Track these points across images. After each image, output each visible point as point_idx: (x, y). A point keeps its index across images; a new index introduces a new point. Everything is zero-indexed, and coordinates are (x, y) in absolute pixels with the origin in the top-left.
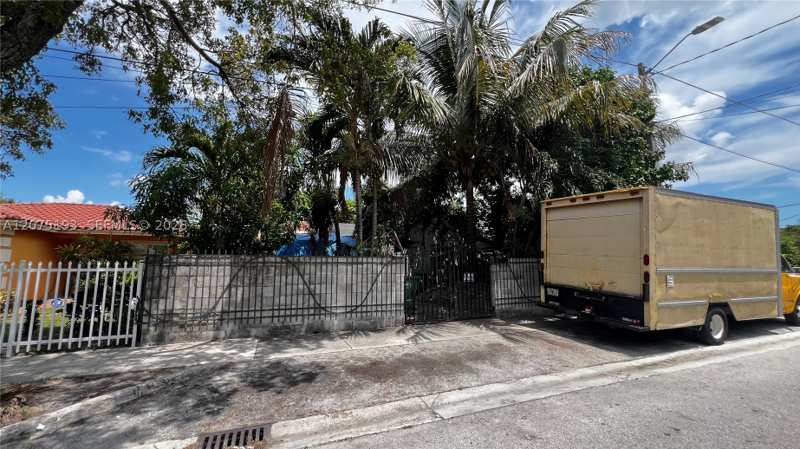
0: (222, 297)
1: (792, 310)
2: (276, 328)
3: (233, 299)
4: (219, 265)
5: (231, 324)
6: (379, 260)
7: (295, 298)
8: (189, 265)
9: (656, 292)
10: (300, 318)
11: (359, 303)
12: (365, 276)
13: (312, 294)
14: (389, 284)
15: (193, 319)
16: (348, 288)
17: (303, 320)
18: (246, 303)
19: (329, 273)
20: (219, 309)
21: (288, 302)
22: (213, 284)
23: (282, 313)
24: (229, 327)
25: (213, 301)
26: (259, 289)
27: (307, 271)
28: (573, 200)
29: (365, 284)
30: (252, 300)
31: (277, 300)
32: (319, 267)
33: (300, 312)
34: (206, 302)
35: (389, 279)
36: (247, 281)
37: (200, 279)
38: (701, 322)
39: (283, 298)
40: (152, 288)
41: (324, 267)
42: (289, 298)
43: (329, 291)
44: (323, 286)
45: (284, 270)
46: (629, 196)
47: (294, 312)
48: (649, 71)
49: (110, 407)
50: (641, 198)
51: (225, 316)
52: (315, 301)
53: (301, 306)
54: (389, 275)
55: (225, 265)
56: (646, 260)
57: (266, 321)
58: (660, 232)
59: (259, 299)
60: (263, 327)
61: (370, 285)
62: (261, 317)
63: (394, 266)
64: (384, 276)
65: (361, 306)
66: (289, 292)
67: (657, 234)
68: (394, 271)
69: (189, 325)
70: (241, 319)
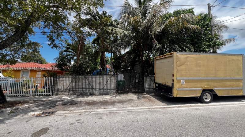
0: (69, 85)
2: (82, 93)
3: (72, 86)
4: (68, 78)
5: (72, 92)
6: (108, 76)
7: (86, 86)
8: (62, 78)
9: (176, 86)
10: (88, 91)
11: (103, 87)
12: (104, 80)
13: (90, 85)
14: (111, 83)
15: (63, 90)
18: (75, 87)
19: (95, 80)
20: (69, 88)
21: (85, 87)
22: (67, 82)
23: (83, 89)
24: (71, 92)
26: (78, 84)
27: (89, 79)
29: (104, 83)
30: (76, 86)
31: (82, 86)
32: (92, 78)
33: (87, 89)
34: (66, 86)
35: (111, 81)
36: (75, 82)
37: (64, 81)
39: (83, 86)
40: (55, 84)
41: (93, 78)
42: (85, 86)
43: (95, 84)
44: (93, 83)
45: (83, 79)
46: (170, 56)
47: (86, 89)
51: (70, 90)
52: (91, 87)
54: (111, 80)
55: (70, 78)
56: (173, 75)
58: (179, 67)
59: (78, 86)
60: (79, 93)
61: (106, 83)
62: (78, 90)
63: (113, 78)
64: (110, 80)
65: (103, 88)
66: (85, 84)
67: (177, 67)
68: (113, 79)
69: (63, 92)
70: (74, 90)
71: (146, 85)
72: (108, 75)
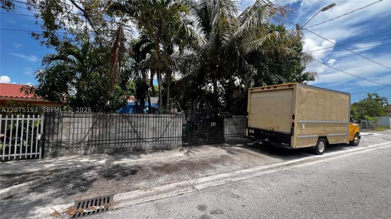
0: (88, 133)
1: (352, 139)
2: (117, 149)
3: (94, 134)
4: (86, 117)
5: (94, 147)
6: (170, 116)
7: (127, 134)
8: (70, 117)
9: (297, 131)
10: (129, 144)
11: (160, 136)
12: (163, 123)
13: (136, 132)
14: (175, 127)
15: (73, 145)
16: (154, 129)
17: (131, 145)
18: (101, 137)
19: (145, 122)
20: (87, 139)
21: (124, 136)
22: (83, 127)
23: (120, 141)
24: (93, 148)
25: (83, 135)
26: (108, 130)
27: (133, 121)
28: (263, 88)
30: (105, 135)
31: (117, 135)
32: (139, 119)
33: (129, 141)
34: (79, 136)
35: (175, 125)
36: (101, 125)
37: (76, 124)
38: (315, 145)
39: (120, 134)
40: (49, 129)
41: (142, 119)
42: (124, 134)
43: (144, 131)
44: (142, 128)
45: (121, 120)
46: (288, 87)
47: (126, 141)
48: (301, 28)
49: (27, 189)
50: (293, 89)
51: (90, 143)
52: (137, 135)
53: (130, 138)
55: (89, 117)
56: (293, 117)
57: (112, 145)
58: (300, 104)
59: (108, 134)
60: (111, 148)
61: (165, 128)
62: (109, 143)
63: (177, 119)
64: (172, 123)
65: (161, 138)
66: (124, 131)
68: (177, 121)
69: (71, 148)
70: (99, 144)
72: (170, 113)
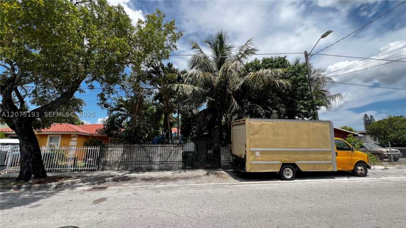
1: (352, 168)
2: (136, 168)
3: (124, 158)
4: (120, 147)
5: (123, 166)
6: (173, 145)
7: (143, 158)
8: (112, 147)
9: (250, 158)
10: (144, 165)
12: (167, 151)
13: (148, 157)
14: (176, 154)
15: (112, 164)
18: (127, 159)
19: (155, 150)
20: (120, 161)
21: (141, 159)
22: (118, 153)
23: (139, 163)
25: (118, 158)
26: (132, 155)
27: (147, 149)
28: (236, 122)
29: (167, 154)
30: (130, 159)
31: (137, 159)
32: (151, 148)
36: (128, 152)
37: (115, 151)
38: (278, 170)
39: (139, 158)
40: (103, 154)
41: (153, 148)
43: (154, 156)
44: (152, 154)
45: (140, 149)
46: (242, 122)
47: (142, 163)
51: (121, 163)
52: (150, 159)
53: (145, 161)
54: (176, 151)
56: (246, 146)
57: (133, 165)
58: (252, 135)
61: (169, 154)
64: (174, 151)
65: (166, 161)
66: (141, 156)
67: (250, 136)
68: (178, 149)
70: (126, 164)
71: (223, 158)
72: (173, 143)
